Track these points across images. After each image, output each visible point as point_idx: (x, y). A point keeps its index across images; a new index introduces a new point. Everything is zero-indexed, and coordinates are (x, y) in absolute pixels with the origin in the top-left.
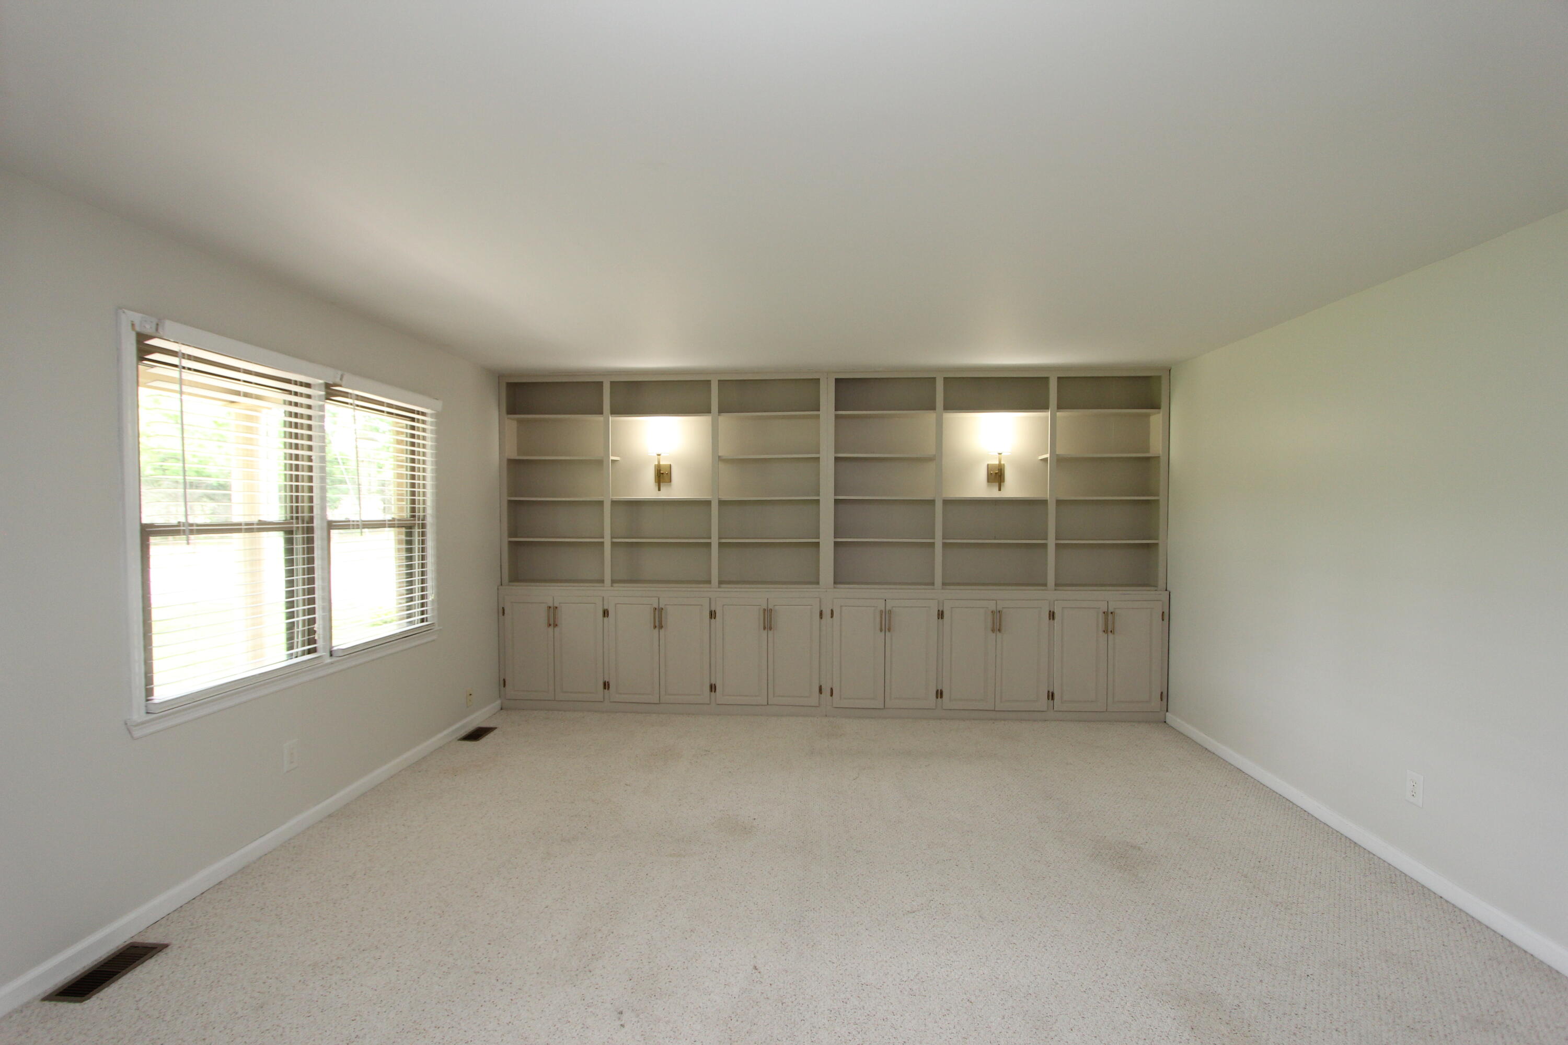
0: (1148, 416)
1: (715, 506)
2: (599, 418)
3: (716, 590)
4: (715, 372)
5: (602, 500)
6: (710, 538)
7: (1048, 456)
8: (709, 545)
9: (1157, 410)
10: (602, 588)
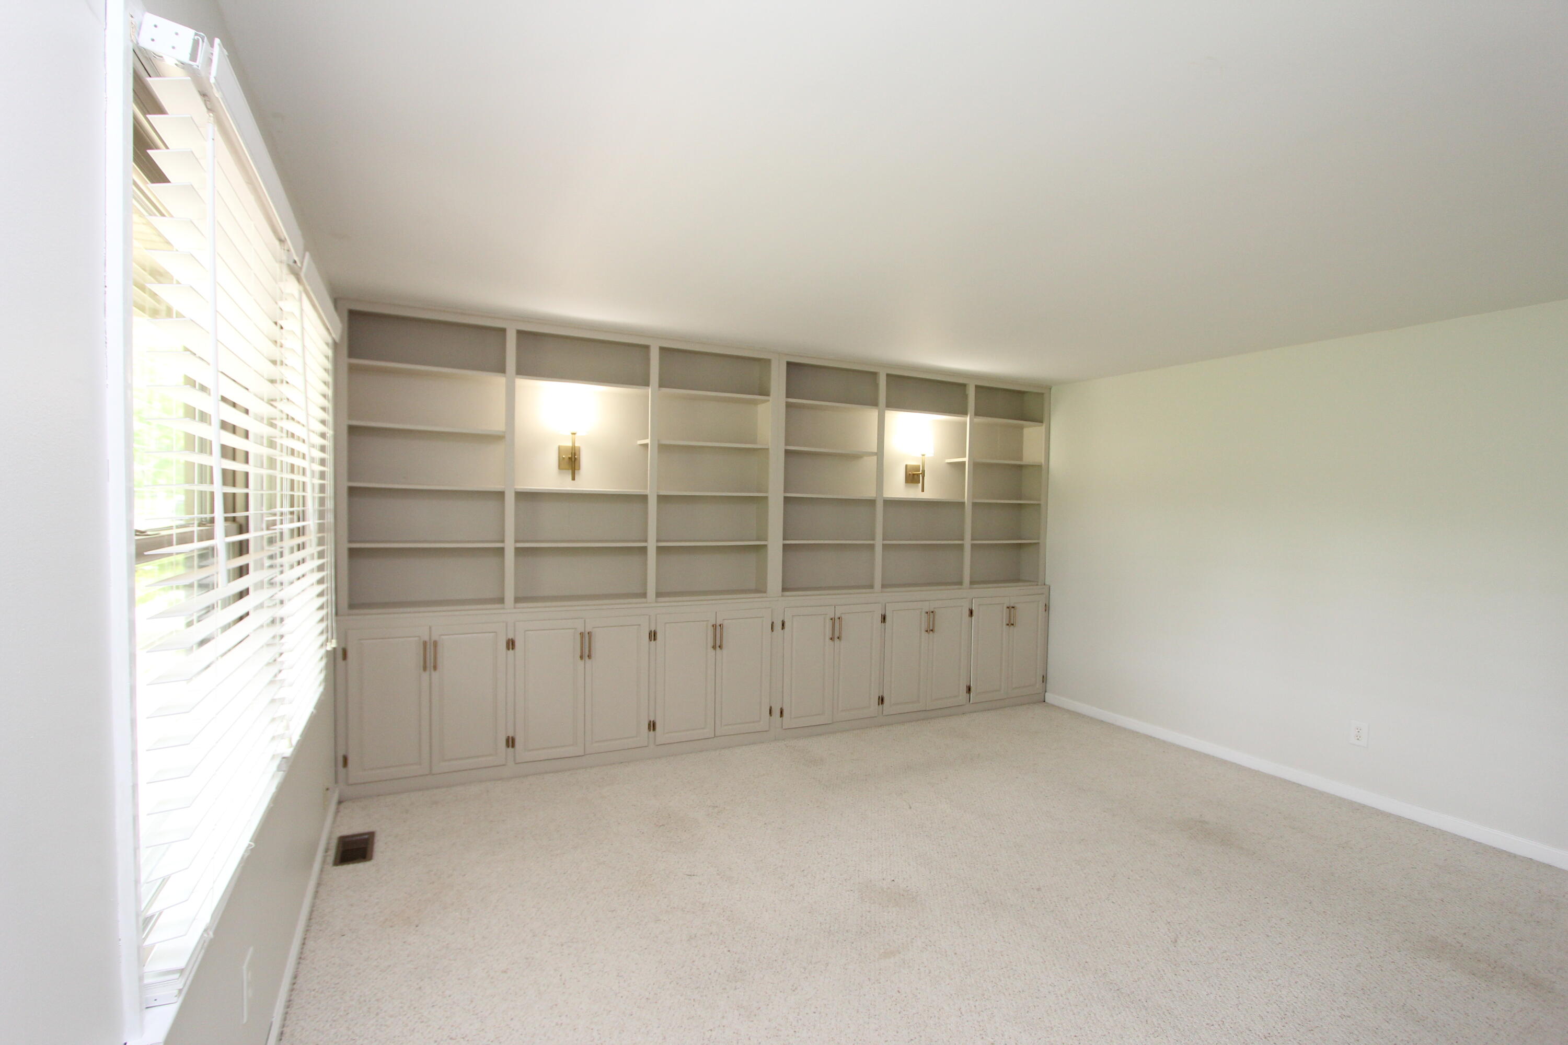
0: (1022, 428)
1: (652, 503)
2: (499, 381)
3: (653, 605)
4: (655, 335)
5: (503, 490)
6: (646, 541)
7: (966, 459)
8: (644, 550)
9: (1041, 424)
10: (501, 611)
